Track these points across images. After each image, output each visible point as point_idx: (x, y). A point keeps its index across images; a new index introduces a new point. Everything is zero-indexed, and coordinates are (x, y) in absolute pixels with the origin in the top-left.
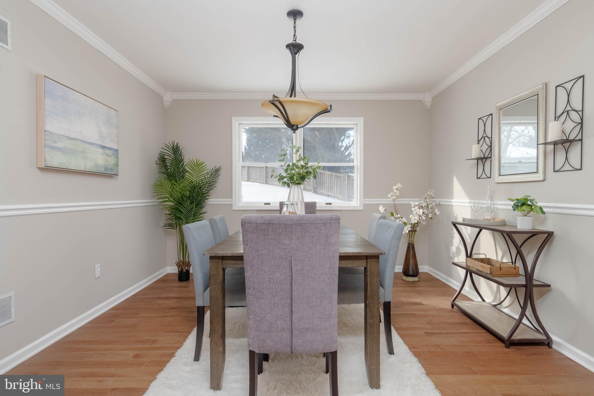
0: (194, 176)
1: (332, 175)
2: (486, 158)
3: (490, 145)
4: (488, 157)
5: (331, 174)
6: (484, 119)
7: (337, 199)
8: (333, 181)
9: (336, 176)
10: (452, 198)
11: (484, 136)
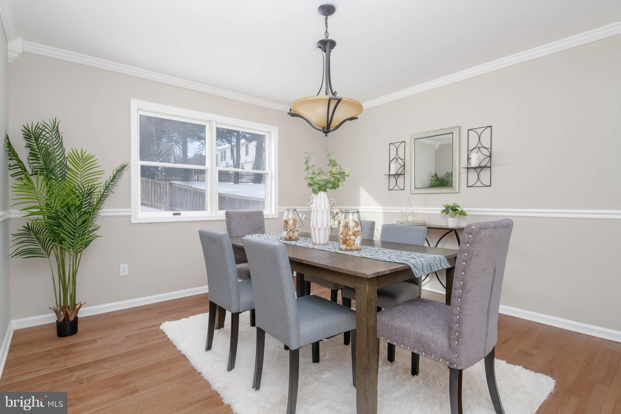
0: (79, 175)
1: (149, 182)
2: (399, 175)
3: (403, 165)
4: (402, 173)
5: (147, 180)
6: (397, 145)
7: (155, 208)
8: (150, 188)
9: (154, 182)
10: (359, 205)
11: (396, 157)
